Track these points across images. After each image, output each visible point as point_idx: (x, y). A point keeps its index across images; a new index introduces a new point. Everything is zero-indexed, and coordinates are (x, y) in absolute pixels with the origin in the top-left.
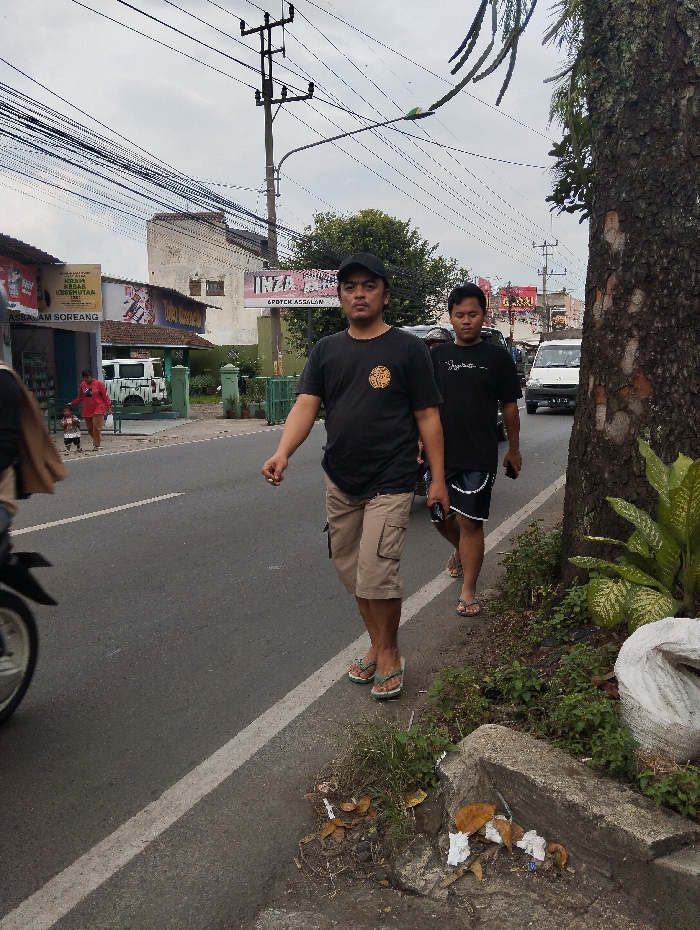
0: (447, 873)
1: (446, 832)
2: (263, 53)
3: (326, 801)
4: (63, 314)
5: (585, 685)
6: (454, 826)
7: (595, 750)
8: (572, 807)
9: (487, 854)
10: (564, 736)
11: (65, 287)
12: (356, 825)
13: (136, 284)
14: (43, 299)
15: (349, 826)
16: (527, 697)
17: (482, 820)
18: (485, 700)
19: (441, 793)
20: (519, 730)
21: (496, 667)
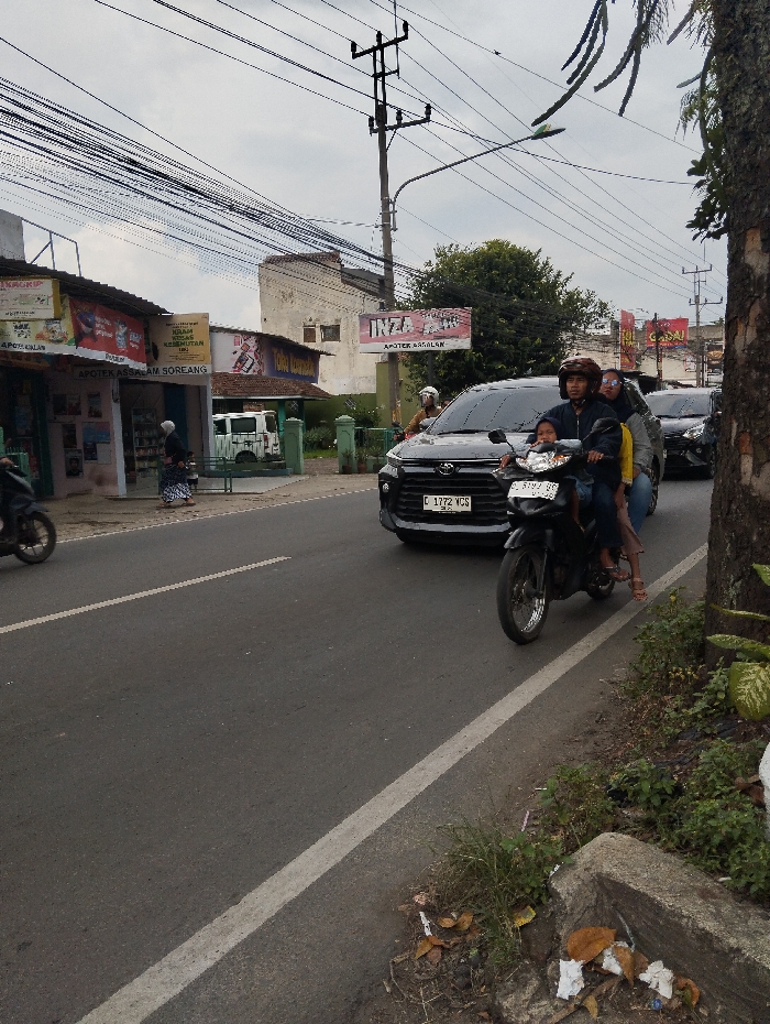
0: (556, 1008)
1: (557, 959)
2: (376, 76)
3: (422, 914)
4: (172, 367)
5: (726, 789)
6: (566, 953)
7: (734, 868)
8: (705, 937)
9: (604, 988)
10: (699, 849)
11: (174, 338)
12: (455, 945)
13: (244, 333)
14: (151, 353)
15: (447, 946)
16: (656, 801)
17: (598, 947)
18: (609, 803)
19: (552, 913)
20: (645, 841)
21: (626, 762)
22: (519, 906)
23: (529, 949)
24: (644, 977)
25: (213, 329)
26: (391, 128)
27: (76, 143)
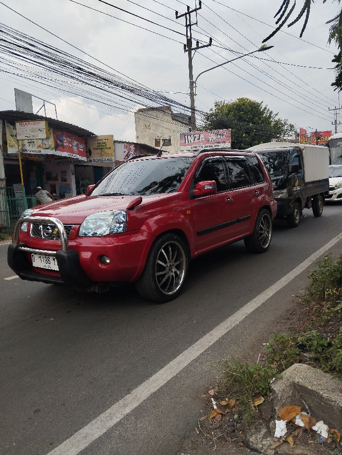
0: (274, 441)
1: (275, 420)
2: (187, 26)
3: (212, 399)
4: (97, 159)
6: (278, 417)
9: (296, 433)
10: (340, 371)
11: (98, 146)
12: (228, 413)
13: (129, 143)
14: (88, 153)
15: (223, 413)
16: (320, 349)
17: (293, 414)
18: (297, 351)
19: (272, 399)
20: (315, 367)
21: (305, 332)
22: (256, 396)
23: (261, 415)
24: (315, 428)
25: (115, 142)
26: (193, 49)
27: (55, 61)
